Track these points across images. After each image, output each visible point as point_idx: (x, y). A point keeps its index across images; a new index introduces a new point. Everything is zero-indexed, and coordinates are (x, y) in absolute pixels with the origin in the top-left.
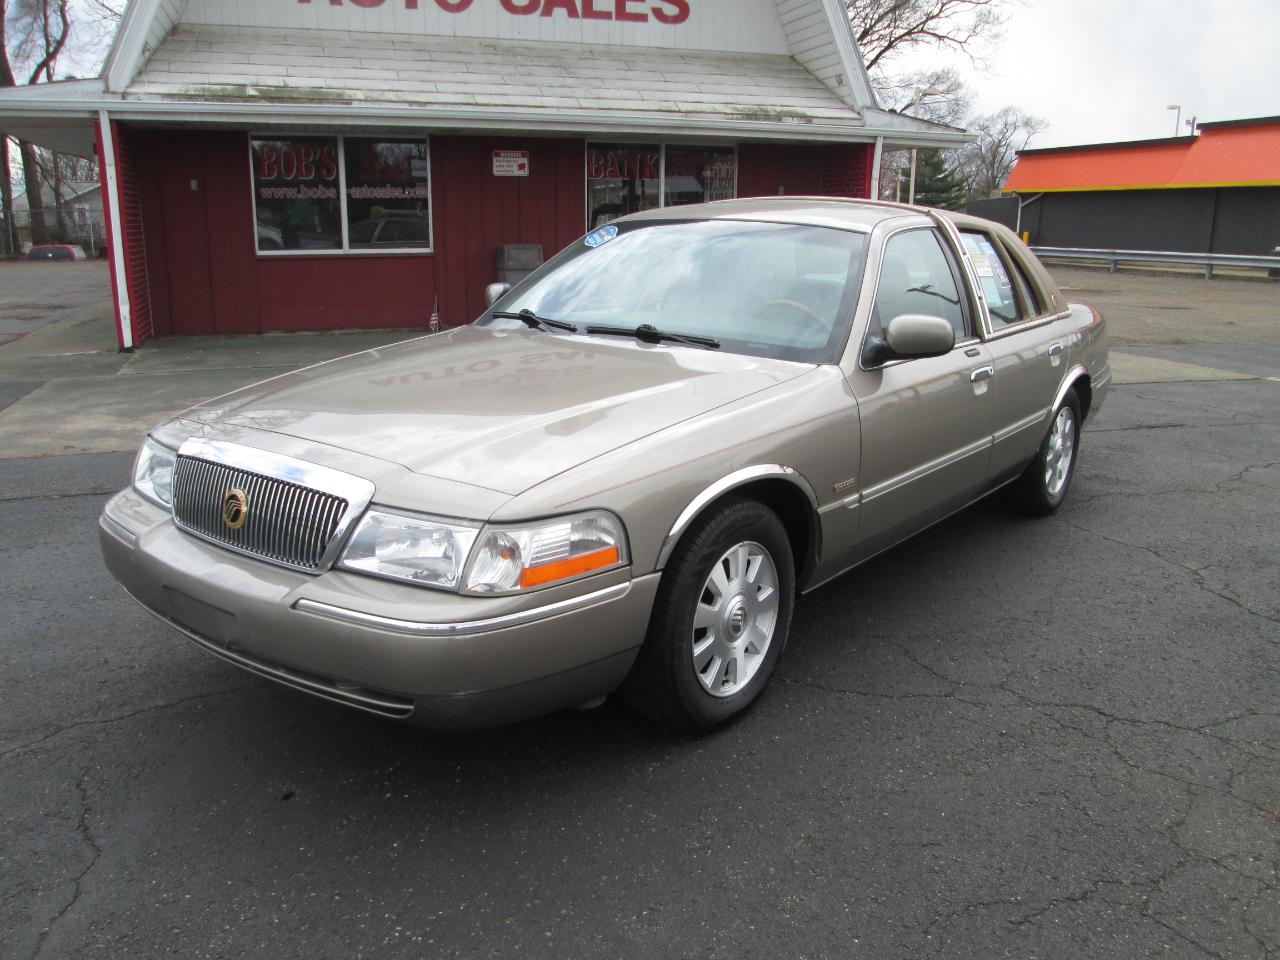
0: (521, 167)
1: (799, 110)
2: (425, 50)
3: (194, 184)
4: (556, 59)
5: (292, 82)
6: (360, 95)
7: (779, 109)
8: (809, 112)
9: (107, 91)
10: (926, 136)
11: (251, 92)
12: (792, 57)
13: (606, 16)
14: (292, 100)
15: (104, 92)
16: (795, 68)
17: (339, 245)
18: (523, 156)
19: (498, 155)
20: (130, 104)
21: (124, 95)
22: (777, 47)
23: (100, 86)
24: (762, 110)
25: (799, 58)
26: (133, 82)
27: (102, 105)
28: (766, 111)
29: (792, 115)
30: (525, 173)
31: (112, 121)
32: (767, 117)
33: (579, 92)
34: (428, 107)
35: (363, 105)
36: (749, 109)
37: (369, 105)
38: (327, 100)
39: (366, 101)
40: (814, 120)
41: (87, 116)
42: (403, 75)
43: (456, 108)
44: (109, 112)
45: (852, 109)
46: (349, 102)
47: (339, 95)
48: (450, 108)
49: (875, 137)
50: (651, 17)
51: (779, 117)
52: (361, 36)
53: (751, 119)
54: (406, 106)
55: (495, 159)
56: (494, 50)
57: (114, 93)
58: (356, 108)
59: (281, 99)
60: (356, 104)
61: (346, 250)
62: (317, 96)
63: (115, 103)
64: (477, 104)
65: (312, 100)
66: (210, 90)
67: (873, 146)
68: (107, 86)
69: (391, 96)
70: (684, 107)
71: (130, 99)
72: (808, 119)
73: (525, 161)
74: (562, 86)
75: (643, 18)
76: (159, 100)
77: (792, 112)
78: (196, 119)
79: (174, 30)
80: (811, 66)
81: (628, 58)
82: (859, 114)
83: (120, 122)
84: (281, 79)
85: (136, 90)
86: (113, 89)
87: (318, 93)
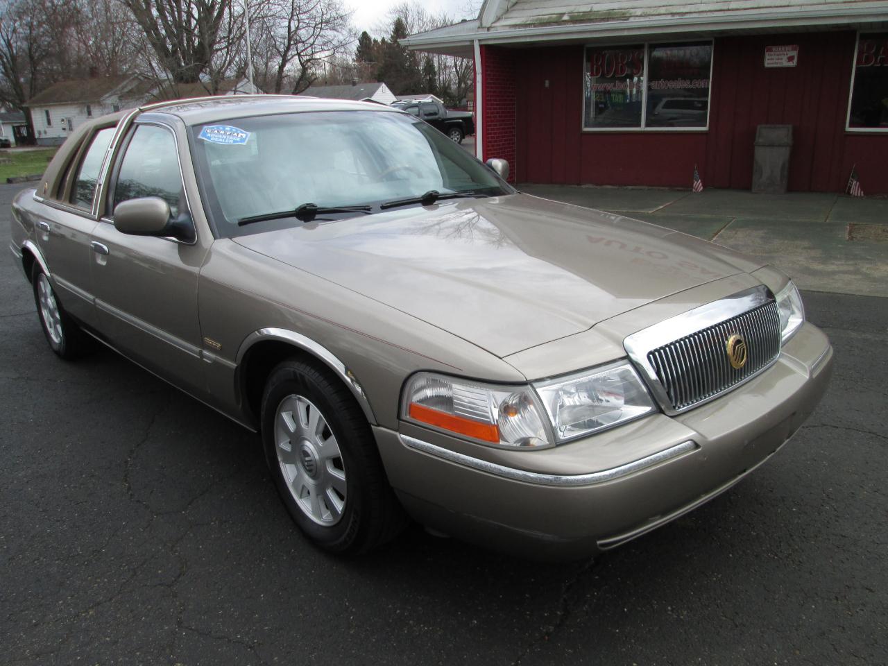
0: (791, 59)
3: (547, 83)
5: (596, 8)
6: (639, 12)
9: (481, 27)
11: (566, 18)
14: (590, 20)
15: (479, 28)
17: (639, 125)
18: (793, 50)
19: (770, 50)
20: (493, 34)
21: (488, 29)
23: (477, 24)
26: (498, 19)
27: (475, 36)
30: (793, 64)
31: (481, 46)
34: (687, 16)
35: (637, 19)
37: (642, 19)
38: (613, 19)
39: (641, 16)
41: (468, 43)
43: (710, 15)
44: (479, 40)
46: (626, 19)
47: (623, 14)
48: (704, 15)
54: (669, 17)
55: (767, 53)
57: (483, 28)
58: (632, 22)
59: (581, 21)
60: (632, 19)
61: (643, 128)
62: (608, 16)
63: (483, 34)
64: (729, 10)
65: (603, 20)
66: (541, 19)
68: (481, 24)
69: (663, 11)
71: (492, 31)
73: (795, 53)
76: (507, 29)
78: (528, 40)
83: (486, 45)
84: (591, 6)
85: (497, 24)
86: (484, 25)
87: (609, 13)
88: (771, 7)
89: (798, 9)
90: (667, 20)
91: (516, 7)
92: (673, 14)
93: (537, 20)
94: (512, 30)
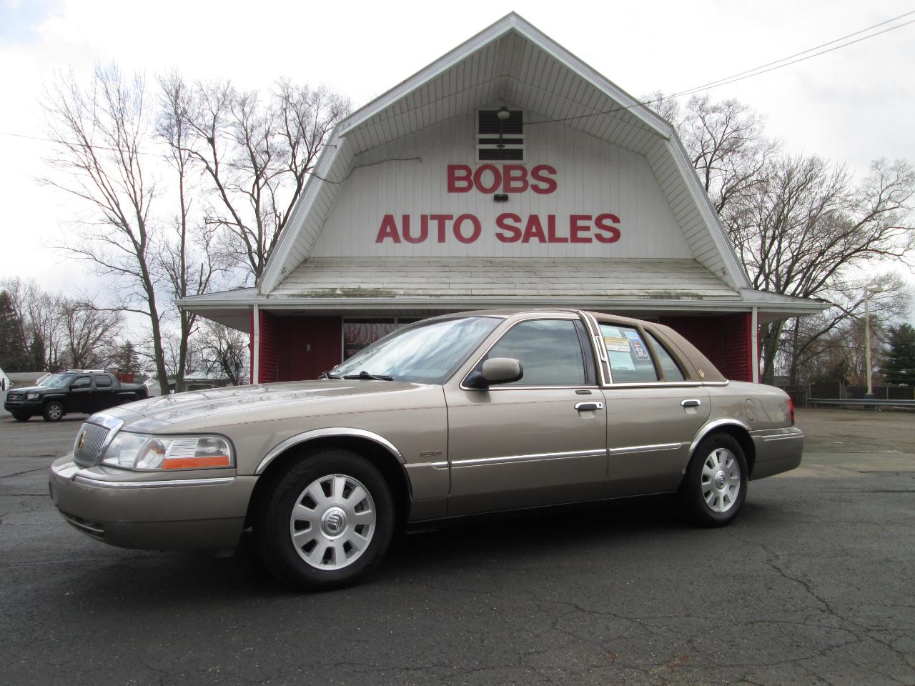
1: (694, 292)
2: (445, 266)
3: (309, 347)
4: (529, 267)
5: (363, 286)
6: (402, 292)
7: (679, 291)
8: (700, 293)
9: (259, 294)
10: (792, 306)
11: (338, 292)
12: (695, 259)
13: (565, 240)
14: (361, 295)
15: (257, 295)
16: (697, 266)
20: (271, 301)
21: (268, 296)
22: (683, 253)
23: (256, 291)
24: (666, 292)
25: (700, 259)
26: (275, 289)
27: (256, 302)
28: (669, 293)
29: (687, 295)
31: (260, 310)
32: (670, 297)
33: (541, 286)
34: (442, 298)
35: (402, 297)
36: (657, 293)
37: (406, 297)
38: (381, 296)
39: (404, 295)
40: (704, 298)
41: (247, 308)
42: (430, 280)
44: (259, 305)
45: (733, 290)
46: (393, 296)
47: (389, 292)
48: (455, 298)
49: (751, 308)
50: (595, 240)
51: (678, 297)
52: (410, 260)
53: (658, 299)
54: (428, 297)
56: (491, 264)
57: (264, 295)
58: (397, 299)
59: (354, 296)
60: (397, 297)
62: (376, 293)
63: (263, 300)
65: (372, 296)
66: (316, 292)
67: (750, 313)
68: (260, 292)
69: (420, 292)
70: (609, 293)
71: (271, 298)
72: (700, 297)
74: (530, 283)
75: (588, 240)
76: (286, 298)
77: (688, 293)
78: (307, 308)
79: (306, 260)
80: (706, 264)
81: (576, 265)
82: (738, 292)
83: (264, 310)
84: (357, 284)
85: (276, 293)
86: (262, 293)
87: (377, 292)
89: (522, 298)
90: (427, 299)
91: (289, 280)
92: (431, 295)
93: (312, 292)
94: (291, 298)
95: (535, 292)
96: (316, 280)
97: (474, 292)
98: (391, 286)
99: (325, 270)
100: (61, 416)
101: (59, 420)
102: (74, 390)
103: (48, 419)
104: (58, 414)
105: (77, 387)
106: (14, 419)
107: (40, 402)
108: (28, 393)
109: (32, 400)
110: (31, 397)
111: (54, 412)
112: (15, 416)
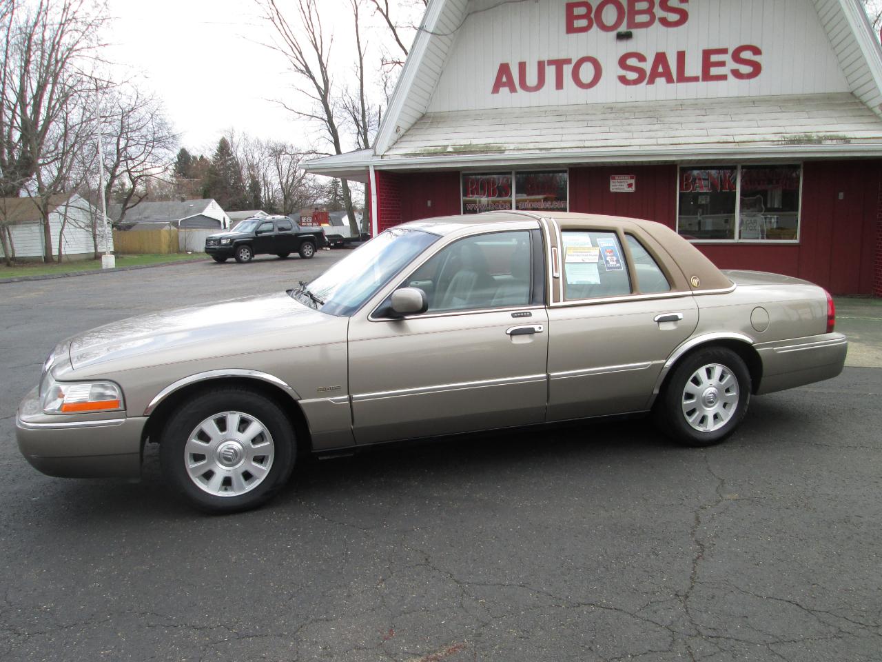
0: (630, 185)
1: (841, 134)
2: (561, 115)
3: (429, 203)
4: (653, 113)
5: (475, 142)
6: (512, 147)
7: (821, 134)
8: (849, 135)
9: (375, 155)
11: (450, 149)
12: (852, 93)
13: (696, 79)
14: (471, 152)
15: (373, 155)
16: (853, 102)
18: (632, 178)
19: (614, 178)
20: (386, 161)
21: (382, 157)
22: (837, 86)
23: (372, 152)
24: (806, 136)
25: (857, 93)
26: (390, 149)
27: (371, 163)
28: (810, 136)
29: (831, 138)
30: (632, 190)
31: (375, 171)
32: (809, 141)
33: (660, 134)
34: (552, 151)
35: (511, 152)
36: (795, 137)
37: (516, 152)
38: (491, 151)
39: (514, 150)
40: (852, 141)
41: (364, 169)
42: (543, 132)
43: (570, 150)
44: (374, 166)
46: (502, 151)
47: (499, 147)
48: (566, 151)
50: (730, 77)
51: (819, 141)
52: (527, 110)
53: (794, 144)
54: (537, 151)
55: (611, 181)
56: (612, 110)
57: (378, 155)
58: (507, 155)
59: (464, 153)
60: (507, 152)
62: (486, 149)
63: (377, 161)
64: (584, 147)
65: (482, 152)
66: (428, 150)
68: (375, 152)
69: (531, 146)
70: (737, 139)
71: (385, 158)
72: (846, 140)
73: (633, 181)
74: (650, 131)
75: (724, 77)
76: (399, 158)
77: (831, 136)
78: (418, 167)
79: (423, 116)
80: (864, 98)
81: (706, 107)
83: (380, 171)
84: (469, 140)
85: (390, 153)
86: (377, 154)
87: (487, 147)
88: (617, 146)
89: (638, 148)
90: (538, 154)
91: (404, 139)
92: (541, 149)
93: (424, 151)
94: (404, 158)
95: (653, 141)
96: (430, 137)
97: (587, 144)
98: (503, 140)
99: (440, 126)
100: (250, 258)
101: (250, 261)
102: (259, 235)
103: (239, 261)
104: (247, 256)
105: (261, 232)
106: (214, 261)
107: (232, 246)
108: (220, 239)
109: (226, 245)
110: (224, 242)
111: (245, 255)
112: (215, 258)
